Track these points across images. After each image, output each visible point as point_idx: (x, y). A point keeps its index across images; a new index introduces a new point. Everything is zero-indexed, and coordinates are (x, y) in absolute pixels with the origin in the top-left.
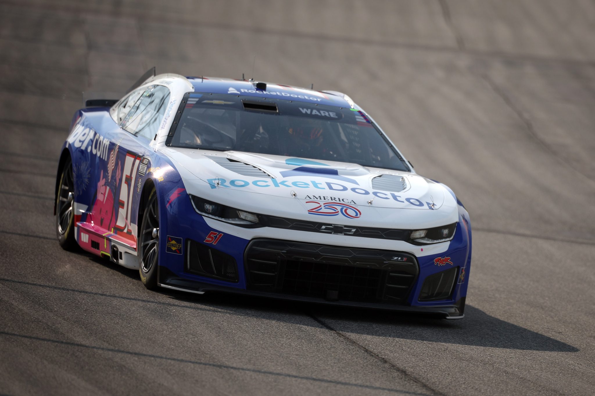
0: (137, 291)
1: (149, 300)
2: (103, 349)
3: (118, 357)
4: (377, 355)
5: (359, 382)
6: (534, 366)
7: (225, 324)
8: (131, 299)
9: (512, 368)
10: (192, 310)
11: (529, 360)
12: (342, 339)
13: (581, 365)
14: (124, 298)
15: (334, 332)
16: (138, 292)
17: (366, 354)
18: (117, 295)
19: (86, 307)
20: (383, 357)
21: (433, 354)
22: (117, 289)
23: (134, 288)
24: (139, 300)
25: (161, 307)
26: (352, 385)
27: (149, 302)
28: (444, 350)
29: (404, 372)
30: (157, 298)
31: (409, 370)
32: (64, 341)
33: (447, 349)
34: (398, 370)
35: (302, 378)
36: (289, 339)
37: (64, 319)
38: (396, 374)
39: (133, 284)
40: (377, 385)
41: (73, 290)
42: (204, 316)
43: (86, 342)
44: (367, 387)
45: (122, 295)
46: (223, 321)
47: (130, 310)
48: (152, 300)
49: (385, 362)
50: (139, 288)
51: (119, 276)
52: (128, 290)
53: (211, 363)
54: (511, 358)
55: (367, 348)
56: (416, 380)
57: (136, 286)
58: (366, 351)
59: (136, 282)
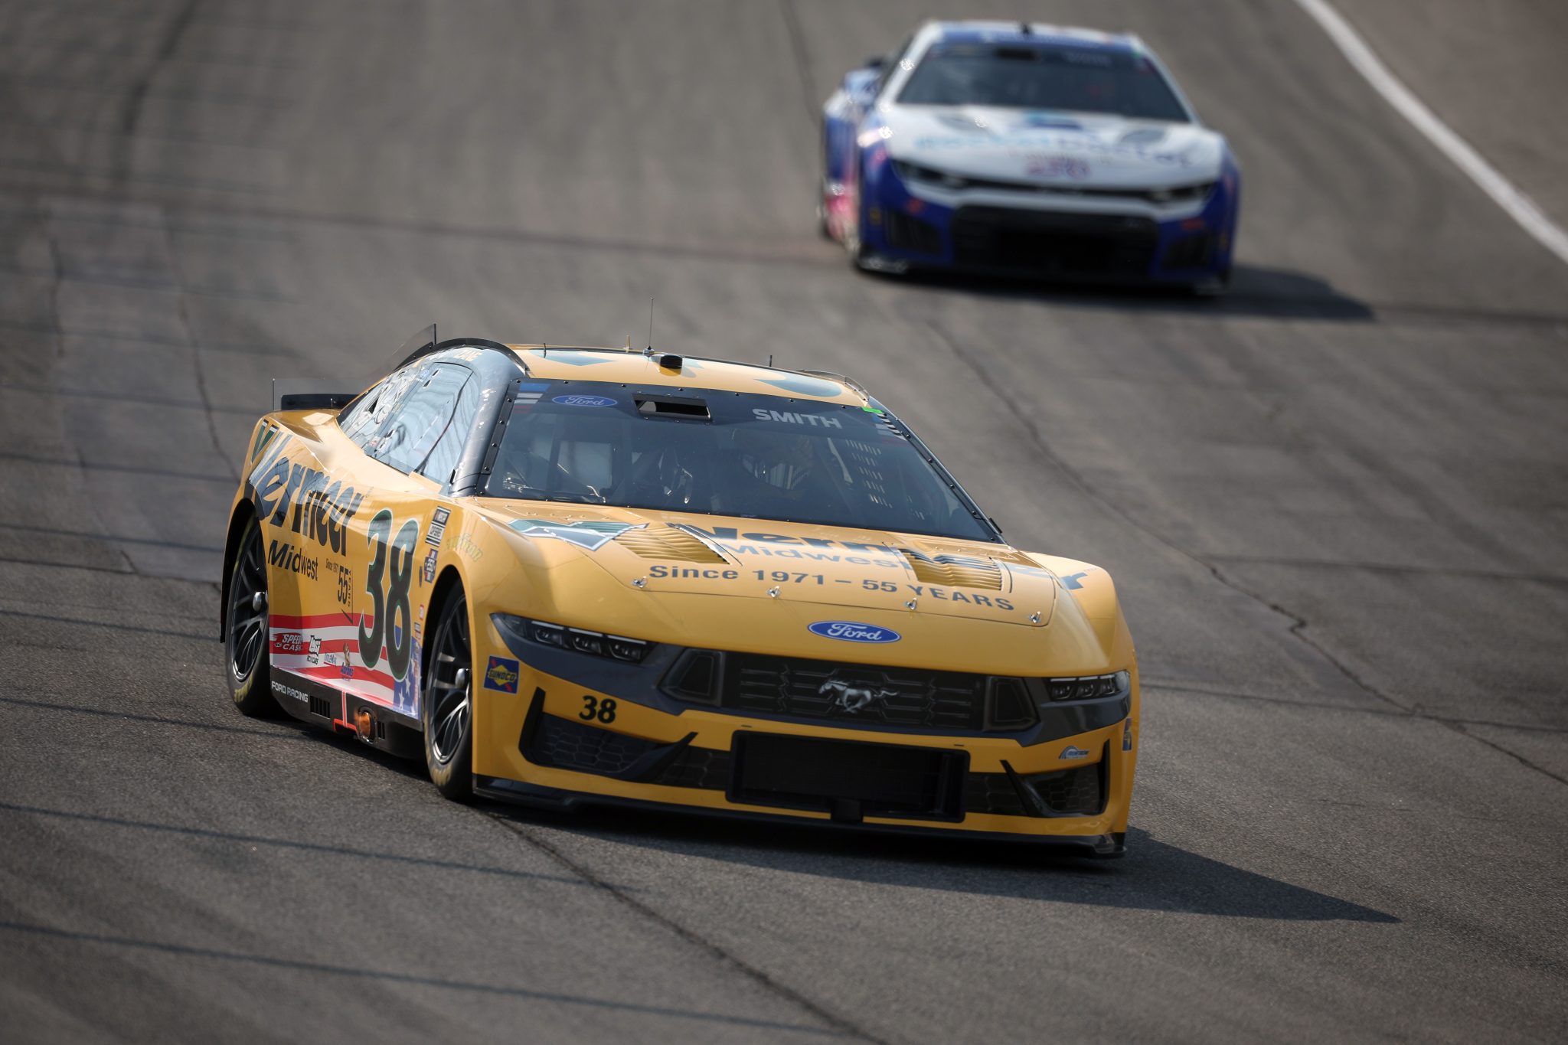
0: (171, 808)
1: (198, 827)
2: (97, 938)
3: (131, 955)
4: (705, 942)
5: (665, 1002)
6: (1050, 960)
7: (367, 877)
8: (157, 827)
9: (1001, 965)
10: (294, 848)
11: (1038, 947)
12: (624, 906)
13: (1153, 956)
14: (144, 825)
15: (610, 892)
16: (175, 808)
17: (679, 938)
18: (128, 817)
19: (58, 844)
20: (717, 944)
21: (827, 936)
22: (127, 803)
23: (166, 800)
24: (175, 829)
25: (224, 842)
26: (648, 1010)
27: (197, 832)
28: (852, 929)
29: (762, 978)
30: (215, 822)
31: (774, 974)
32: (13, 920)
33: (857, 925)
34: (751, 973)
35: (538, 996)
36: (509, 908)
37: (12, 871)
38: (745, 982)
39: (163, 791)
40: (704, 1007)
41: (32, 810)
42: (321, 859)
43: (61, 923)
44: (681, 1013)
45: (139, 816)
46: (362, 871)
47: (155, 849)
48: (204, 827)
49: (721, 954)
50: (176, 800)
51: (132, 776)
52: (152, 806)
53: (338, 964)
54: (998, 943)
55: (680, 924)
56: (791, 995)
57: (169, 795)
58: (680, 931)
59: (168, 788)
